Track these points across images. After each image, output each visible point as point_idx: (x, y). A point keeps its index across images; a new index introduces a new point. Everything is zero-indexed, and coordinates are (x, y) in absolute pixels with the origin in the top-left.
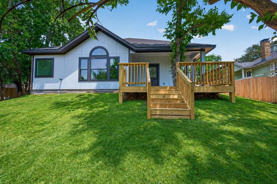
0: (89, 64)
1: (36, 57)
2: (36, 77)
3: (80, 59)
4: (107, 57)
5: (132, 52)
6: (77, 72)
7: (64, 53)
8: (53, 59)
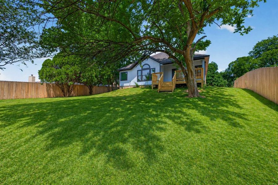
0: (142, 73)
1: (121, 72)
2: (121, 80)
3: (138, 71)
4: (149, 69)
5: (161, 65)
6: (136, 77)
7: (131, 68)
8: (127, 72)
